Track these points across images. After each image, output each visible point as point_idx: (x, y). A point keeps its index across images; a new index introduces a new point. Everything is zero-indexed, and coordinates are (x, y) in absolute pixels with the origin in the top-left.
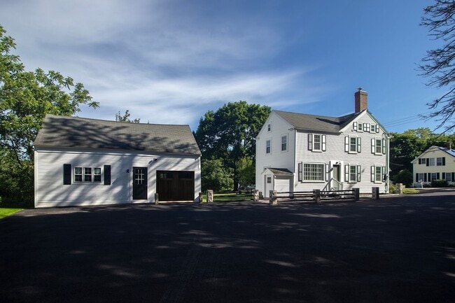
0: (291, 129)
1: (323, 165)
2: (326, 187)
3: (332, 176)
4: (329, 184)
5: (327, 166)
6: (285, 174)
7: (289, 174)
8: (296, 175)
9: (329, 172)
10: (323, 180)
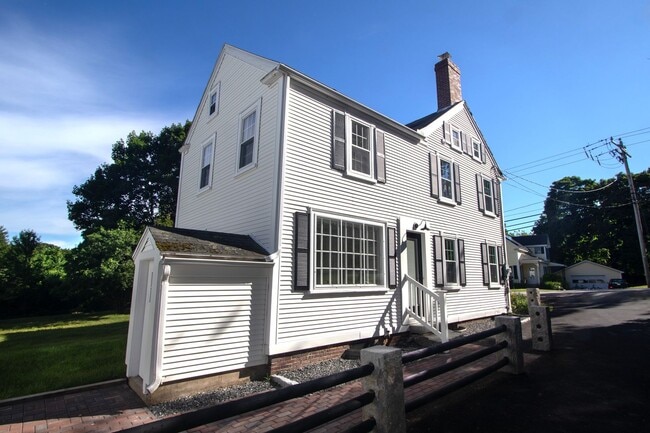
0: (268, 80)
1: (378, 230)
2: (389, 308)
3: (404, 271)
4: (398, 296)
5: (391, 232)
6: (228, 257)
7: (248, 259)
8: (281, 262)
9: (397, 254)
10: (379, 282)
